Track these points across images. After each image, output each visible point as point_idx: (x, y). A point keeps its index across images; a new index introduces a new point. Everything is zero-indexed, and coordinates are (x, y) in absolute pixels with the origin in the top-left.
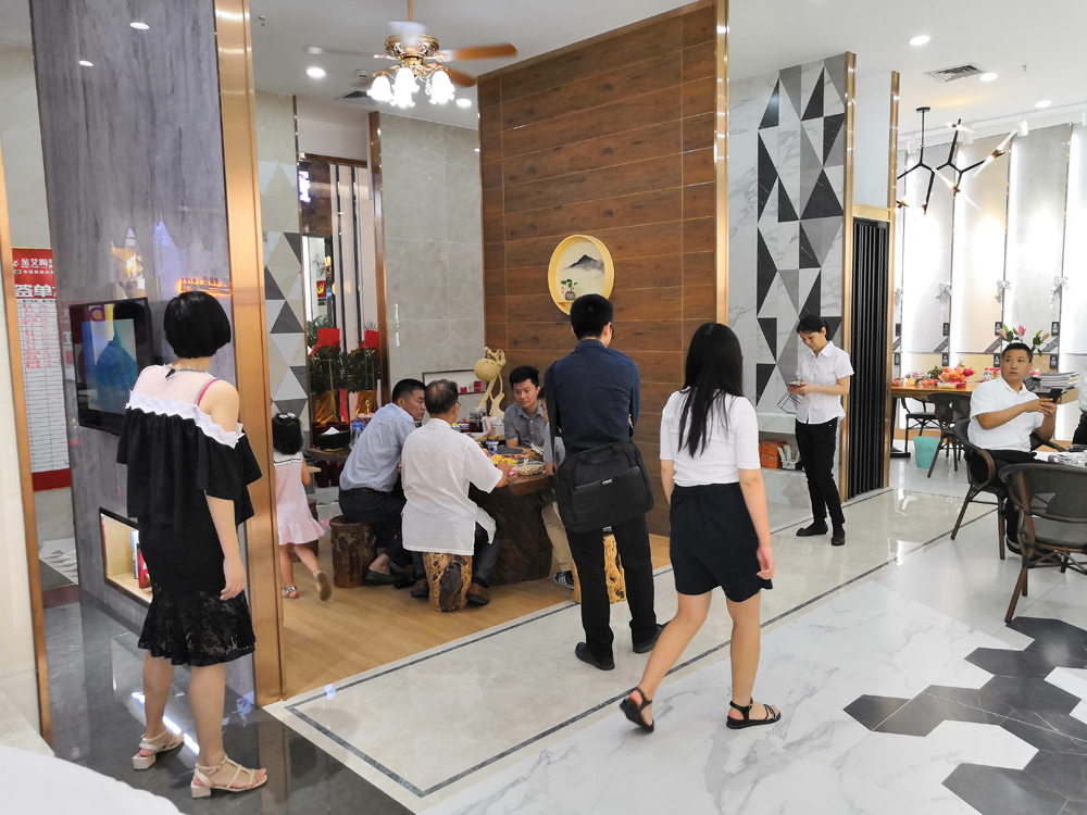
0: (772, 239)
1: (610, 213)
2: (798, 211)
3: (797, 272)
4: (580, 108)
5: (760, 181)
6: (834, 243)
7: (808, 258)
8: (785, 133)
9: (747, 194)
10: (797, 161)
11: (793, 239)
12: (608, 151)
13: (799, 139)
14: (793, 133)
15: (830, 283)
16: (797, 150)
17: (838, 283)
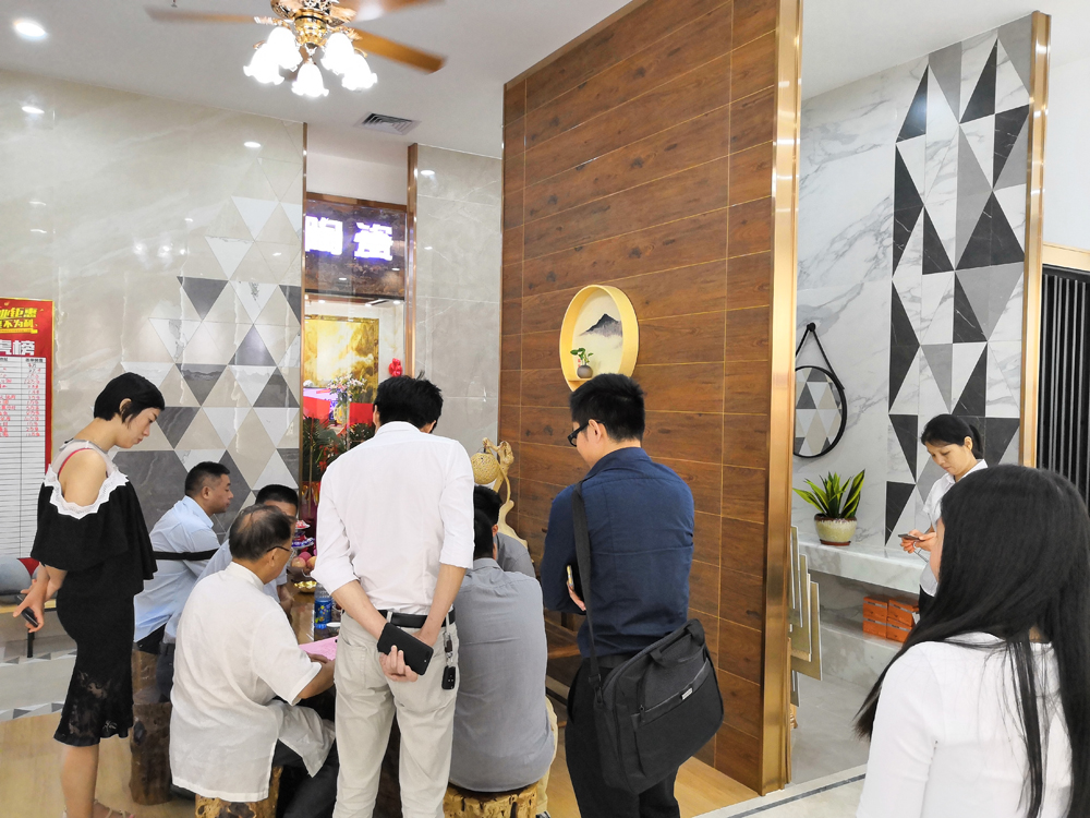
0: (914, 299)
1: (636, 253)
2: (953, 256)
3: (948, 348)
4: (608, 107)
5: (898, 215)
6: (1009, 305)
7: (968, 327)
8: (936, 143)
9: (878, 235)
10: (953, 183)
11: (944, 299)
12: (638, 163)
13: (955, 151)
14: (947, 143)
15: (1002, 366)
16: (953, 167)
17: (1014, 365)
